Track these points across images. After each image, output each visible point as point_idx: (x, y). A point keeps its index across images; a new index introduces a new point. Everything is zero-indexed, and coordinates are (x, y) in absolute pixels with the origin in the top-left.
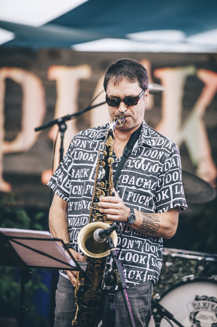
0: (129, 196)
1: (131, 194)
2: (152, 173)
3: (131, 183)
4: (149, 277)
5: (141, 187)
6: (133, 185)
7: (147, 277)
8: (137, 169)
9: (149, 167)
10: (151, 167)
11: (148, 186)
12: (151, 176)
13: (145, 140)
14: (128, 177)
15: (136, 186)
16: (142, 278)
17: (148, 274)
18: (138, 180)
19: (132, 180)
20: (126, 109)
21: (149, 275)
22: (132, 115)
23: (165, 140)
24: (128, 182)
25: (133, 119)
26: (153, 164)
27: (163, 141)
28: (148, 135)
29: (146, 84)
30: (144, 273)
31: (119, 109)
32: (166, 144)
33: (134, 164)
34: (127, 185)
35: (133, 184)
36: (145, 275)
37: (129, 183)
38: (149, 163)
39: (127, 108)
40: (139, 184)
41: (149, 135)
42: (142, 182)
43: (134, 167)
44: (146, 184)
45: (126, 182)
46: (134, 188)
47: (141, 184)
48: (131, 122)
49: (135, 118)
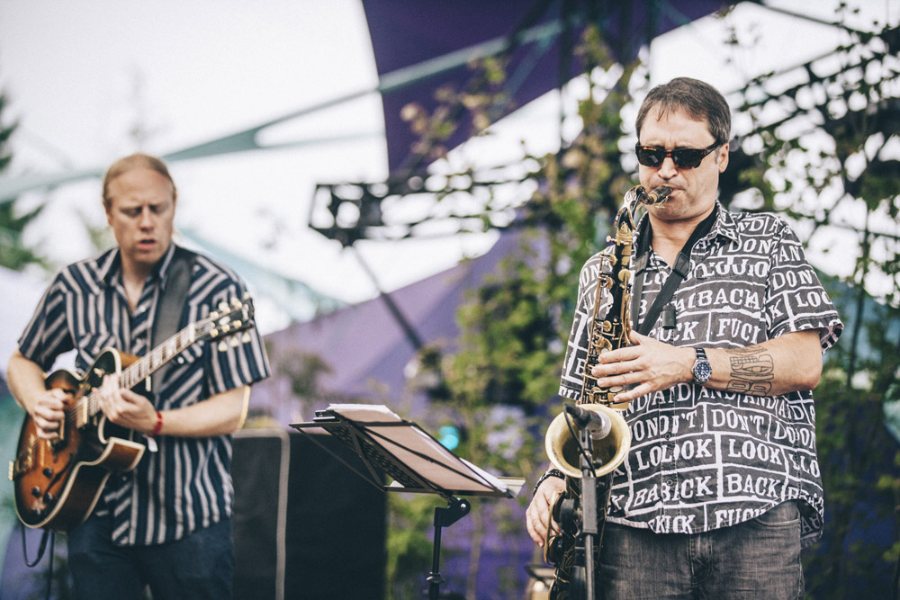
0: (722, 327)
1: (725, 323)
2: (755, 278)
3: (720, 301)
4: (790, 492)
5: (742, 306)
6: (726, 304)
7: (787, 492)
8: (724, 276)
9: (748, 268)
10: (751, 267)
11: (753, 305)
12: (756, 284)
13: (722, 230)
14: (710, 293)
15: (730, 304)
16: (779, 493)
17: (789, 485)
18: (733, 293)
19: (721, 296)
20: (675, 172)
21: (790, 489)
22: (685, 187)
23: (765, 220)
24: (714, 301)
25: (688, 195)
26: (753, 261)
27: (762, 222)
28: (729, 220)
29: (724, 130)
30: (781, 484)
31: (660, 172)
32: (769, 227)
33: (713, 269)
34: (712, 306)
35: (725, 301)
36: (784, 488)
37: (717, 303)
38: (745, 261)
39: (677, 169)
40: (737, 300)
41: (731, 222)
42: (741, 295)
43: (716, 273)
44: (749, 300)
45: (709, 303)
46: (727, 309)
47: (741, 301)
48: (684, 202)
49: (693, 193)
